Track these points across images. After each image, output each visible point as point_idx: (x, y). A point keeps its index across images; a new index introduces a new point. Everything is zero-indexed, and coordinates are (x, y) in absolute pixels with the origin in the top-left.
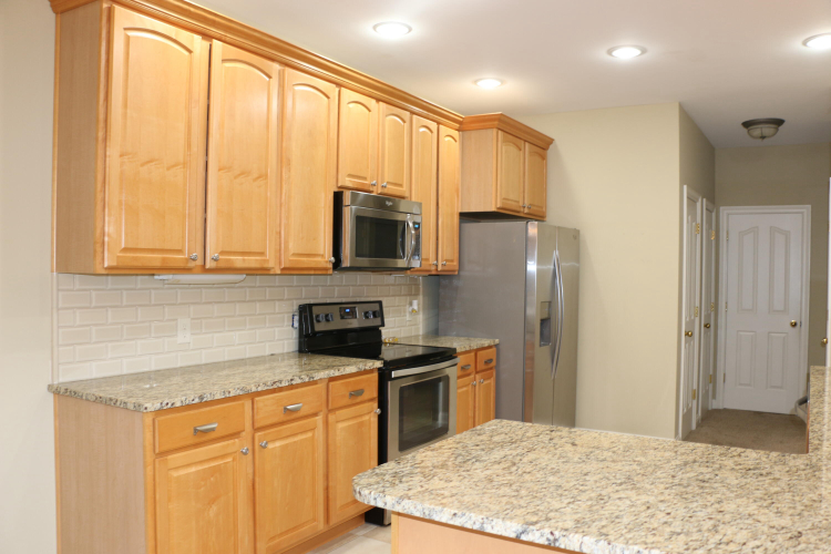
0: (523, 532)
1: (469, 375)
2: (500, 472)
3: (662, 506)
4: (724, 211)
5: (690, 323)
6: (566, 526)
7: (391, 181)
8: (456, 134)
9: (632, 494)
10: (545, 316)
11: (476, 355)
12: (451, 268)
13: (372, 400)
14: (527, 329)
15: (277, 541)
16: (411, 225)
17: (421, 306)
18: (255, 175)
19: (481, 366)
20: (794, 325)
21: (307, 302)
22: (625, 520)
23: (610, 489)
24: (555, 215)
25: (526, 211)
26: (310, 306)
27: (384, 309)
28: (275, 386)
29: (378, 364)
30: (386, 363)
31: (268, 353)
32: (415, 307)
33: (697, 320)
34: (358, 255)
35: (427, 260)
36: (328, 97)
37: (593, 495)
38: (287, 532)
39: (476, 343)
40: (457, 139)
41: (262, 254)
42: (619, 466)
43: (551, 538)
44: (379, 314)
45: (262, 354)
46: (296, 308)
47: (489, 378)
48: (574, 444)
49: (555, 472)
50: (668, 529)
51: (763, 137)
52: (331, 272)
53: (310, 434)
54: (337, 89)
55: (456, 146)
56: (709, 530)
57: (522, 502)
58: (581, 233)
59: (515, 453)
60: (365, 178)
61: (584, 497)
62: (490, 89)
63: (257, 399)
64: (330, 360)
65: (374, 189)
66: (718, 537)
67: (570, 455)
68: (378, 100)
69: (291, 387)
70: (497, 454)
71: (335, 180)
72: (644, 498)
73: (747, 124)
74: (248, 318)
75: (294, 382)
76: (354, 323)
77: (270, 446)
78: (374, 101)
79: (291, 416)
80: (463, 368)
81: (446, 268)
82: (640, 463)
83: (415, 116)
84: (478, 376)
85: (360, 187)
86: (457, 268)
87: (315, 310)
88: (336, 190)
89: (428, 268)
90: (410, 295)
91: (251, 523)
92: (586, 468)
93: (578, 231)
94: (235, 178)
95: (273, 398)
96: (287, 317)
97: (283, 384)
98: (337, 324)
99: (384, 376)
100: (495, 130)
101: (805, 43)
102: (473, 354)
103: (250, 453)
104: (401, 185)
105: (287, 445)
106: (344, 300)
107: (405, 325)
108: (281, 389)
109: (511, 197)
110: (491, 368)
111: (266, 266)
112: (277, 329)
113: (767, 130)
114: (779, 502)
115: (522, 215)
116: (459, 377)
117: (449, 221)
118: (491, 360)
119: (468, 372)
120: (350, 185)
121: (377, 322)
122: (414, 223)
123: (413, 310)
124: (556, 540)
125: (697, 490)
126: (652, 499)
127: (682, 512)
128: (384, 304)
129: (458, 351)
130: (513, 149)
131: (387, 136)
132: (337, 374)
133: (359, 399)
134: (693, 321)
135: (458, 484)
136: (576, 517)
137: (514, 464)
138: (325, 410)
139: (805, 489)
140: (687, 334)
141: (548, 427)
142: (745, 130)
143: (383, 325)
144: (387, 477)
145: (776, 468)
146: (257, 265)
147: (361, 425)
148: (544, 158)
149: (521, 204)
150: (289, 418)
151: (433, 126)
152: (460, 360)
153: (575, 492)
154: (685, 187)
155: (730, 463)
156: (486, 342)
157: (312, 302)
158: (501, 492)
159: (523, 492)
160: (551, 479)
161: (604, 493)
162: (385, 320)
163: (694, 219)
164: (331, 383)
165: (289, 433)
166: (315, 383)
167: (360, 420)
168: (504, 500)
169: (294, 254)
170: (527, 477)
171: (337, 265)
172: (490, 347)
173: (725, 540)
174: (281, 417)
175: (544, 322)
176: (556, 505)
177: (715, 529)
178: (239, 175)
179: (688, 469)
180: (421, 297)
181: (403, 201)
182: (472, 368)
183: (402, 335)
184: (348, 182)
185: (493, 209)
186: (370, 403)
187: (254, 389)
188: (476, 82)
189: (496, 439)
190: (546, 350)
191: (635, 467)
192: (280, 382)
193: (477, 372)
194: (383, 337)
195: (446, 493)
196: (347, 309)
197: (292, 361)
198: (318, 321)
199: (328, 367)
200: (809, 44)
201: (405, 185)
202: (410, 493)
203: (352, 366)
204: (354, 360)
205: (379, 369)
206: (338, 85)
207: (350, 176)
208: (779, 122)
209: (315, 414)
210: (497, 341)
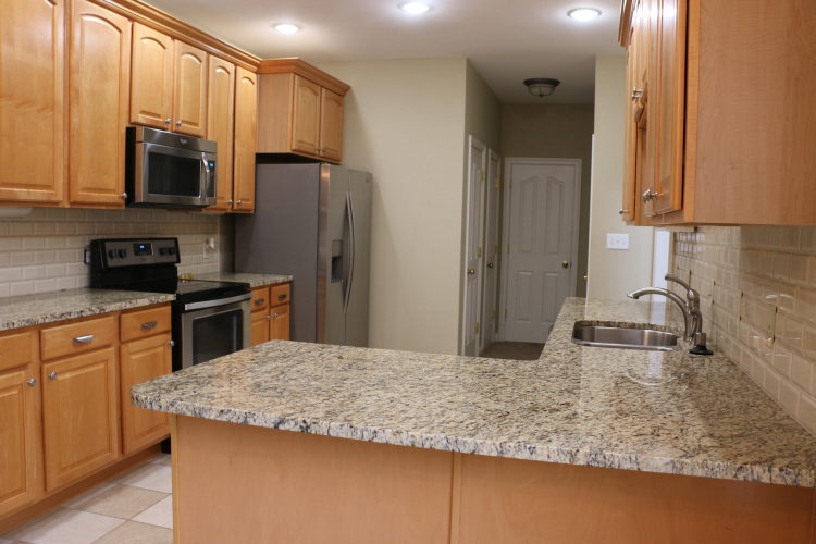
0: (280, 423)
1: (264, 309)
2: (269, 379)
3: (403, 400)
4: (509, 161)
5: (473, 263)
6: (318, 416)
7: (187, 119)
8: (253, 76)
9: (381, 393)
10: (337, 254)
11: (270, 290)
12: (248, 207)
13: (166, 332)
14: (319, 265)
15: (69, 471)
16: (206, 163)
17: (218, 245)
18: (40, 106)
19: (275, 301)
20: (566, 266)
21: (101, 237)
22: (369, 410)
23: (363, 389)
24: (350, 159)
25: (322, 154)
26: (103, 241)
27: (180, 247)
28: (64, 318)
29: (171, 297)
30: (178, 296)
31: (58, 288)
32: (212, 245)
33: (480, 260)
34: (150, 191)
35: (222, 198)
36: (120, 31)
37: (347, 394)
38: (79, 463)
39: (270, 279)
40: (255, 81)
41: (48, 187)
42: (376, 373)
43: (304, 425)
44: (175, 251)
45: (53, 289)
46: (88, 243)
47: (284, 313)
48: (340, 358)
49: (316, 378)
50: (403, 415)
51: (541, 95)
52: (124, 207)
53: (102, 366)
54: (130, 24)
55: (253, 89)
56: (437, 414)
57: (283, 401)
58: (374, 176)
59: (285, 365)
60: (159, 116)
61: (338, 395)
62: (288, 34)
63: (44, 331)
64: (123, 294)
65: (169, 126)
66: (443, 419)
67: (335, 365)
68: (173, 38)
69: (81, 319)
70: (268, 367)
71: (127, 116)
72: (390, 395)
73: (528, 83)
74: (36, 253)
75: (84, 314)
76: (149, 259)
77: (60, 378)
78: (169, 38)
79: (80, 348)
80: (257, 303)
81: (242, 207)
82: (395, 370)
83: (211, 57)
84: (272, 310)
85: (154, 124)
86: (253, 207)
87: (108, 246)
88: (129, 126)
89: (223, 206)
90: (206, 233)
91: (40, 455)
92: (345, 374)
93: (371, 175)
94: (17, 106)
95: (61, 330)
96: (79, 254)
97: (72, 316)
98: (132, 260)
99: (177, 309)
100: (292, 75)
101: (569, 14)
102: (267, 289)
103: (37, 385)
104: (196, 124)
105: (77, 377)
106: (139, 236)
107: (200, 262)
108: (70, 321)
109: (307, 140)
110: (286, 304)
111: (54, 199)
112: (68, 265)
113: (545, 89)
114: (501, 393)
115: (317, 158)
116: (253, 312)
117: (245, 161)
118: (284, 296)
119: (262, 306)
120: (144, 122)
121: (172, 258)
122: (209, 162)
123: (210, 247)
124: (308, 427)
125: (437, 388)
126: (396, 395)
127: (419, 403)
128: (180, 242)
129: (252, 285)
130: (309, 94)
131: (182, 74)
132: (129, 306)
133: (152, 331)
134: (477, 261)
135: (228, 389)
136: (328, 409)
137: (283, 373)
138: (117, 342)
139: (525, 384)
140: (469, 272)
141: (321, 345)
142: (526, 88)
143: (179, 261)
144: (164, 386)
145: (508, 371)
146: (44, 199)
147: (154, 356)
148: (340, 104)
149: (316, 147)
150: (79, 350)
151: (231, 67)
152: (255, 295)
153: (332, 392)
154: (470, 137)
155: (471, 368)
156: (280, 279)
157: (106, 237)
158: (266, 394)
159: (286, 394)
160: (313, 383)
161: (356, 392)
162: (181, 257)
163: (479, 167)
164: (123, 316)
165: (79, 365)
166: (107, 315)
167: (153, 352)
168: (267, 399)
169: (84, 189)
170: (292, 382)
171: (130, 199)
172: (283, 283)
173: (448, 420)
174: (71, 349)
175: (335, 260)
176: (312, 401)
177: (443, 414)
178: (22, 104)
179: (435, 373)
180: (218, 236)
181: (199, 140)
182: (266, 303)
183: (199, 272)
184: (141, 119)
185: (289, 151)
186: (164, 336)
187: (41, 321)
188: (274, 26)
189: (271, 355)
190: (338, 285)
191: (390, 373)
192: (70, 314)
193: (271, 307)
194: (179, 274)
195: (216, 396)
196: (142, 245)
197: (84, 296)
198: (111, 257)
199: (120, 300)
200: (572, 15)
201: (200, 124)
202: (183, 397)
203: (144, 300)
204: (148, 294)
205: (172, 303)
206: (131, 19)
207: (143, 112)
208: (554, 83)
209: (108, 346)
210: (291, 278)
